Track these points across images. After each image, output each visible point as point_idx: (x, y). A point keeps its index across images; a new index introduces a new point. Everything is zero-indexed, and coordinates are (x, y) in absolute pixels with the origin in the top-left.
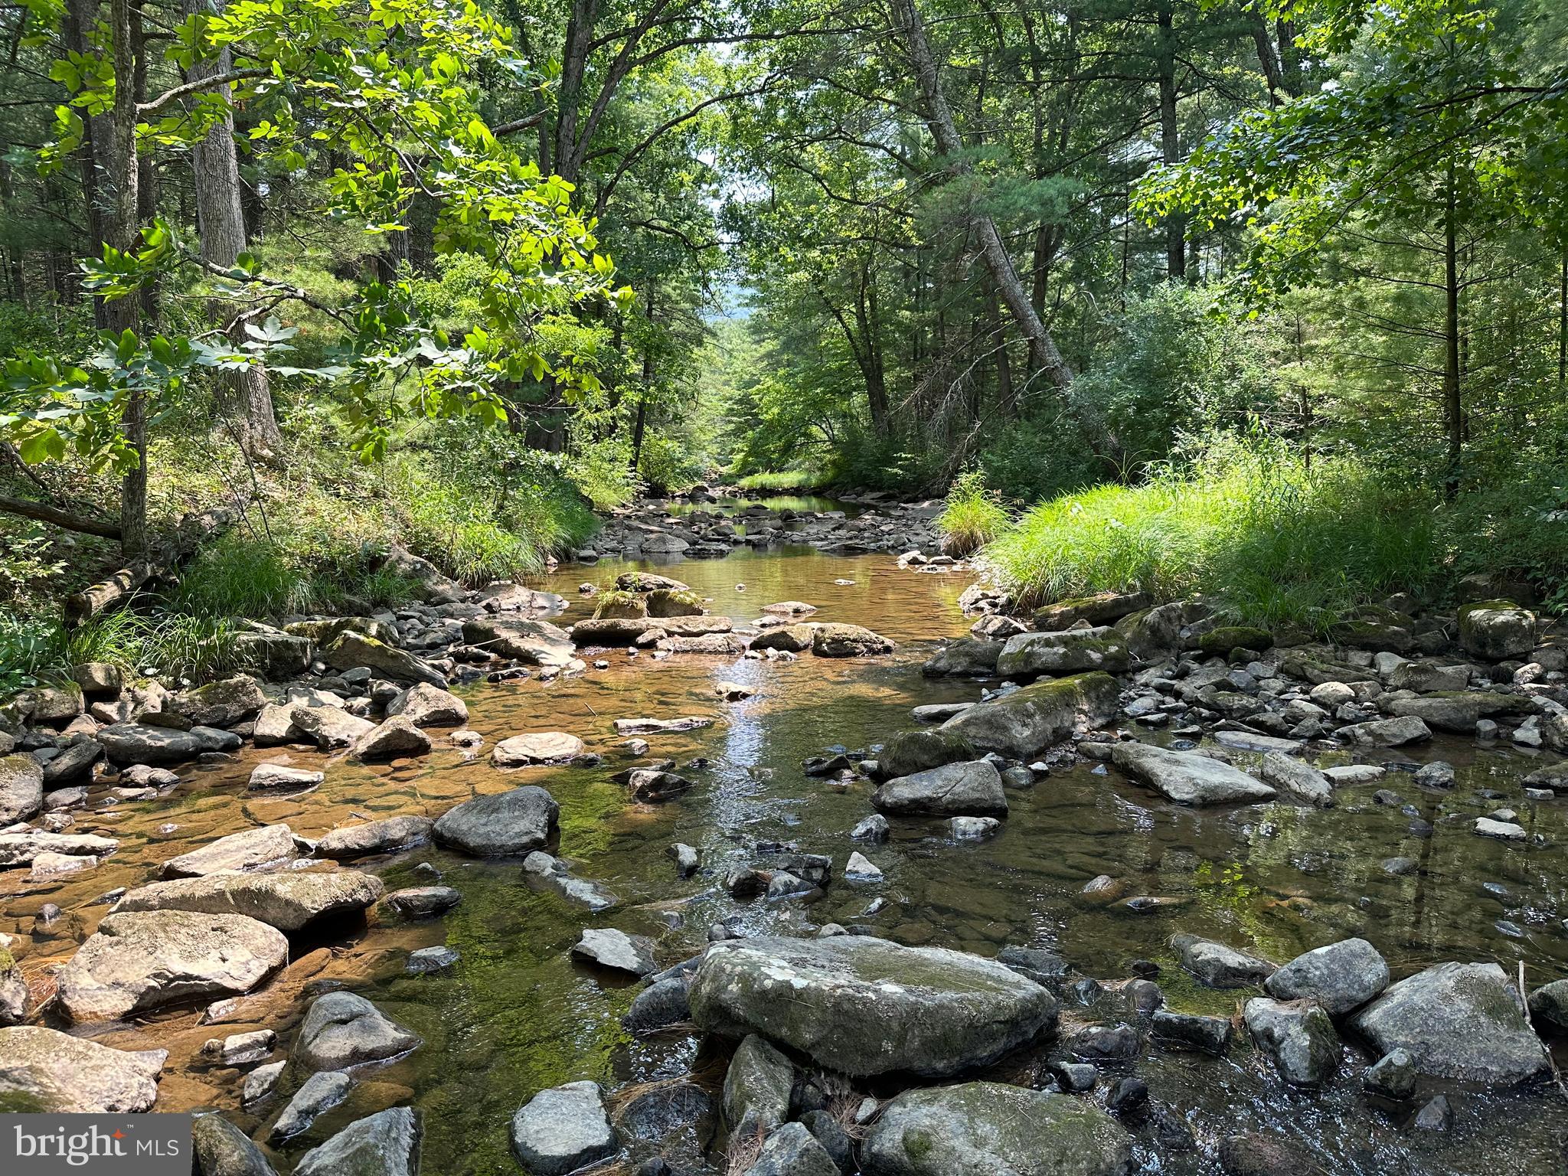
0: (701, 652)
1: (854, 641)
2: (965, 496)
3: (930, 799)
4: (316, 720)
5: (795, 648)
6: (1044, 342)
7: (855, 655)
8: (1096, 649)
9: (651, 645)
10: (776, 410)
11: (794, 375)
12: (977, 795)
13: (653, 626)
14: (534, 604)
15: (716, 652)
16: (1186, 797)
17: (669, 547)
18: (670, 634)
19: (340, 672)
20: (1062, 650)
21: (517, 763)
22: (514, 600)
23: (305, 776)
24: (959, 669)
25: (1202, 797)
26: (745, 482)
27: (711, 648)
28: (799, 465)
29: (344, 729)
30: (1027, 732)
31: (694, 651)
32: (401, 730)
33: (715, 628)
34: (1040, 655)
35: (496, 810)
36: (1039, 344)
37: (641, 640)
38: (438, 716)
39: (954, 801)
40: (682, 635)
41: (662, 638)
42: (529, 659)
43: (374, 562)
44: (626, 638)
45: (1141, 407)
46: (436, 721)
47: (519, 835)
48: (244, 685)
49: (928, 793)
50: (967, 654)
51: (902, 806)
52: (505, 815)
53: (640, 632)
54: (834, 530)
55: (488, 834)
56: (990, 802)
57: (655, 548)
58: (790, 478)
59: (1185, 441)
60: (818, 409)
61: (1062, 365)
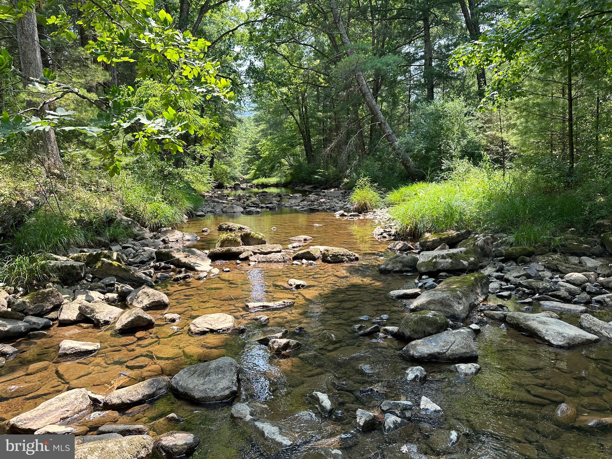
0: (271, 262)
1: (342, 255)
2: (362, 187)
3: (439, 353)
4: (93, 311)
5: (314, 259)
6: (385, 124)
7: (343, 262)
8: (465, 260)
9: (246, 259)
10: (267, 153)
11: (274, 139)
12: (464, 351)
13: (247, 250)
14: (184, 239)
15: (278, 262)
16: (560, 343)
17: (235, 210)
18: (255, 253)
19: (100, 279)
20: (450, 261)
21: (203, 333)
22: (175, 237)
23: (90, 348)
24: (397, 269)
25: (568, 343)
26: (255, 182)
27: (275, 260)
28: (277, 175)
29: (107, 314)
30: (461, 308)
31: (268, 262)
32: (139, 316)
33: (275, 250)
34: (440, 263)
35: (208, 374)
36: (383, 125)
37: (241, 256)
38: (155, 304)
39: (453, 355)
40: (260, 253)
41: (251, 255)
42: (190, 268)
43: (110, 221)
44: (234, 256)
45: (428, 150)
46: (153, 306)
47: (223, 389)
48: (52, 292)
49: (436, 350)
51: (424, 357)
52: (213, 377)
53: (241, 253)
54: (301, 201)
55: (205, 390)
56: (470, 354)
57: (229, 210)
58: (273, 180)
59: (446, 163)
60: (284, 152)
61: (392, 133)
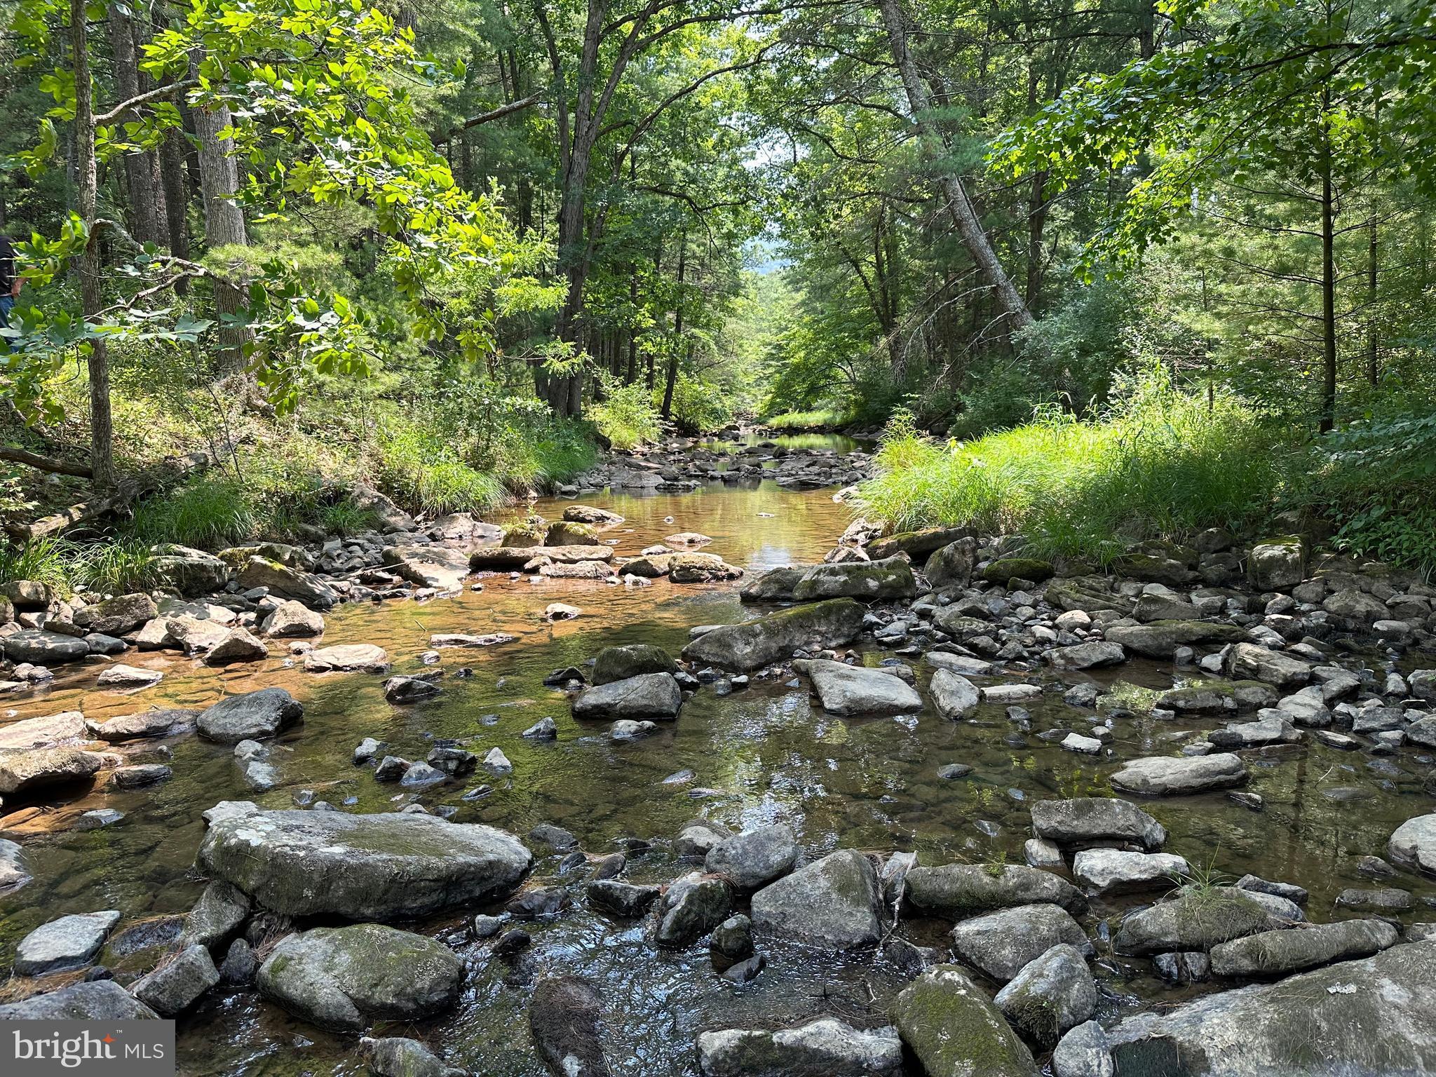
0: (573, 577)
1: (700, 568)
2: (899, 435)
3: (609, 705)
4: (185, 630)
5: (653, 574)
6: (1006, 289)
7: (701, 581)
9: (535, 571)
10: (802, 354)
11: (818, 322)
12: (645, 702)
13: (540, 553)
14: (476, 534)
15: (585, 578)
16: (835, 707)
18: (554, 561)
19: (247, 589)
20: (843, 578)
22: (457, 530)
23: (143, 677)
24: (769, 594)
25: (848, 708)
26: (774, 422)
27: (581, 574)
28: (826, 406)
29: (208, 637)
30: (748, 649)
31: (567, 577)
33: (595, 556)
34: (823, 583)
36: (1001, 292)
37: (527, 566)
38: (293, 629)
39: (625, 707)
40: (564, 562)
41: (545, 564)
42: (421, 582)
43: (338, 496)
44: (516, 564)
46: (292, 633)
47: (249, 727)
48: (137, 600)
49: (608, 700)
50: (777, 581)
52: (244, 709)
53: (528, 559)
55: (225, 725)
56: (657, 709)
58: (816, 418)
60: (841, 351)
61: (1023, 311)
